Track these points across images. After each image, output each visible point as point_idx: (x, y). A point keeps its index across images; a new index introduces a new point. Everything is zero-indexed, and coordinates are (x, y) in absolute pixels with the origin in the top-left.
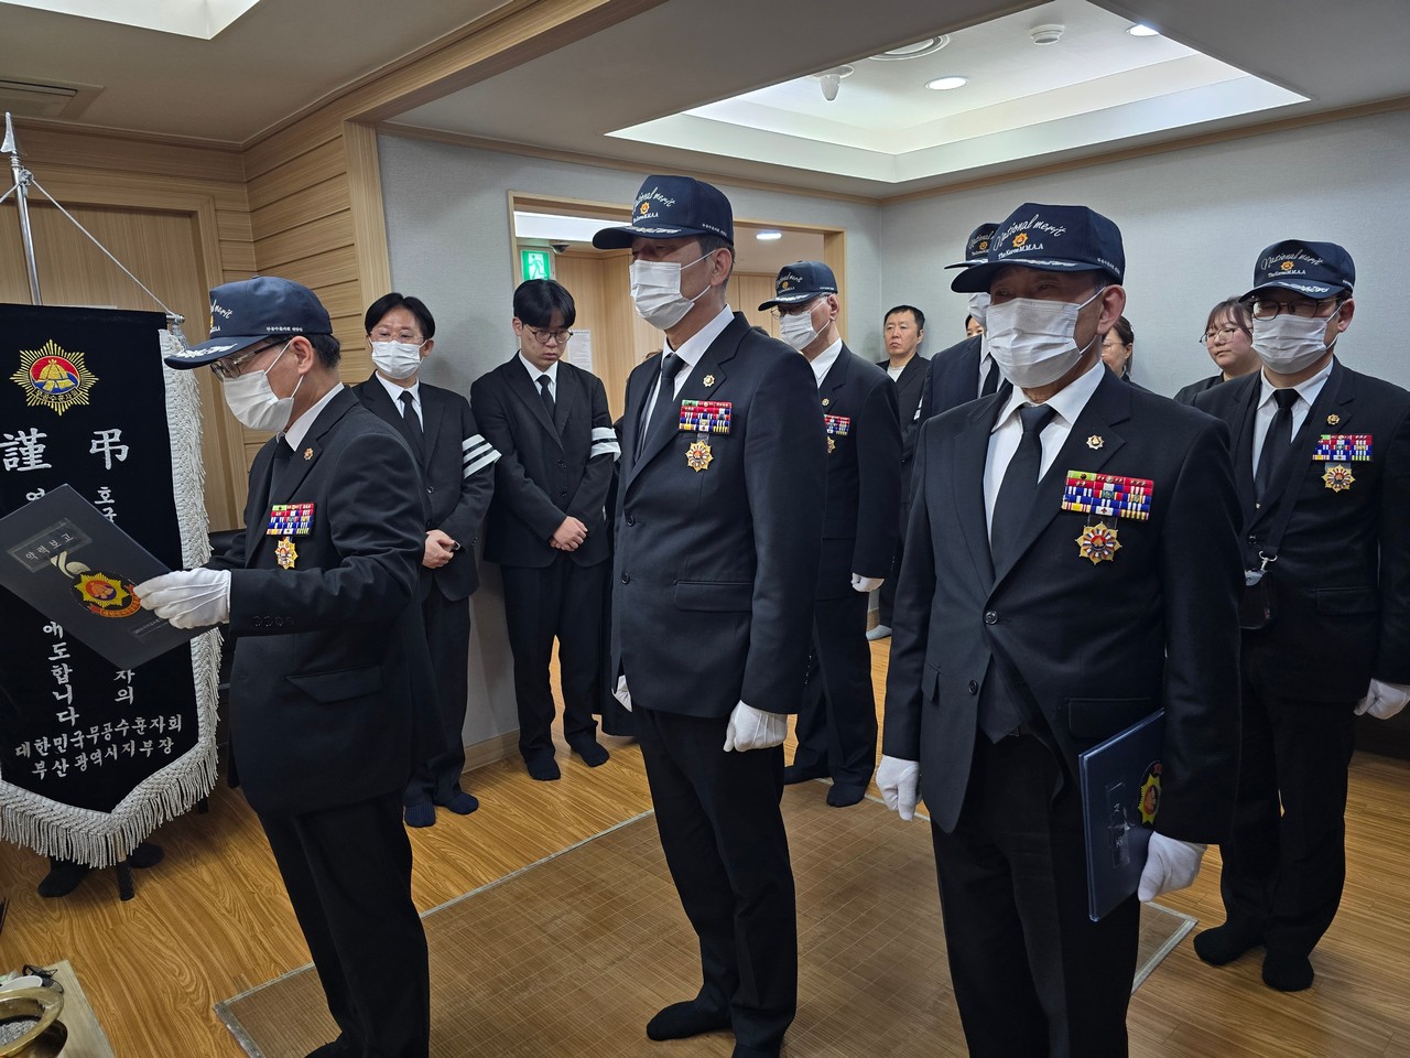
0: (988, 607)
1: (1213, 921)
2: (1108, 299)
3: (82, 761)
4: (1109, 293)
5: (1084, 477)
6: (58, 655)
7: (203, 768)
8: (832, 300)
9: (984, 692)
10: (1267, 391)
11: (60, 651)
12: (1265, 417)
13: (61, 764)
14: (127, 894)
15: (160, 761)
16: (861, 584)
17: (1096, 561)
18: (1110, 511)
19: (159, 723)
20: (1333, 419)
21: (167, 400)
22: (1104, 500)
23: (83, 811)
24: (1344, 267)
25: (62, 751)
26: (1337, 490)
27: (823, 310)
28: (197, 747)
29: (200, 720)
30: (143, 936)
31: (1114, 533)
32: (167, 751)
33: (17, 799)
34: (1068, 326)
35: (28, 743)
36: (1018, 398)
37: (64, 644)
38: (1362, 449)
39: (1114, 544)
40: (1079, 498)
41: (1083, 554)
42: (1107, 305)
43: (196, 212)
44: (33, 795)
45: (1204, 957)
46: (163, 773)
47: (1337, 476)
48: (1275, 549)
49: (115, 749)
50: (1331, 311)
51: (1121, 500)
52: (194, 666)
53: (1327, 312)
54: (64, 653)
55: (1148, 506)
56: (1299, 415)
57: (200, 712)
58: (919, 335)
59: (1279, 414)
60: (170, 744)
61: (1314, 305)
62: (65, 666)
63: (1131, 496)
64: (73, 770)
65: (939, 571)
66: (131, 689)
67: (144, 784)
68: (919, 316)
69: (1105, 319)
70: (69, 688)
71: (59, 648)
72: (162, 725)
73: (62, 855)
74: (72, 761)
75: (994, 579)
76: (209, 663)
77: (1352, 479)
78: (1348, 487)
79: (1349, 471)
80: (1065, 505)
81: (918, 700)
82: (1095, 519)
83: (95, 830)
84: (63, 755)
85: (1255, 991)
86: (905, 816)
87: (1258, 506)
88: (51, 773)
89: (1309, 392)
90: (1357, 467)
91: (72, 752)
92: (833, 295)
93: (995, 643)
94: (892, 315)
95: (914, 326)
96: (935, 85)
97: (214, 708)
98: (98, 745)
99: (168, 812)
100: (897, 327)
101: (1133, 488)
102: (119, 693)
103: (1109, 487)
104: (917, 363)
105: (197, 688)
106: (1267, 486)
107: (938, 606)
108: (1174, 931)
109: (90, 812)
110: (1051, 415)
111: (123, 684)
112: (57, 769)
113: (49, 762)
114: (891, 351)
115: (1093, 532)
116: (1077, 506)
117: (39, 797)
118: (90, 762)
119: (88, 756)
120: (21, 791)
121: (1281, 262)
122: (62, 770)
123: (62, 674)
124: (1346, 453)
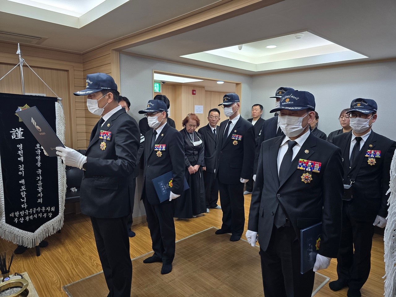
0: (278, 193)
2: (311, 115)
3: (27, 218)
4: (311, 113)
5: (303, 161)
6: (23, 189)
7: (60, 222)
8: (238, 104)
9: (276, 215)
10: (353, 137)
11: (23, 188)
12: (353, 144)
13: (22, 219)
14: (38, 255)
15: (48, 219)
16: (243, 181)
17: (306, 183)
18: (310, 170)
19: (48, 209)
20: (371, 146)
21: (56, 121)
22: (308, 167)
23: (27, 232)
24: (374, 106)
25: (22, 215)
26: (371, 165)
27: (236, 107)
28: (58, 216)
29: (60, 208)
30: (43, 266)
31: (311, 176)
32: (50, 217)
33: (9, 228)
34: (300, 123)
35: (13, 213)
36: (287, 139)
37: (25, 186)
38: (378, 154)
39: (311, 178)
40: (302, 166)
41: (302, 180)
42: (310, 116)
43: (69, 70)
44: (14, 227)
46: (49, 222)
47: (371, 161)
48: (355, 179)
49: (36, 215)
50: (371, 117)
51: (313, 167)
52: (59, 193)
53: (369, 117)
54: (24, 189)
55: (320, 169)
56: (362, 144)
57: (60, 206)
58: (261, 112)
59: (356, 143)
60: (51, 214)
61: (366, 116)
62: (24, 192)
63: (315, 166)
64: (25, 221)
65: (265, 182)
66: (41, 199)
67: (44, 225)
68: (261, 107)
69: (310, 120)
70: (25, 198)
71: (23, 187)
72: (49, 209)
73: (21, 244)
74: (25, 218)
75: (279, 185)
76: (63, 193)
77: (375, 162)
78: (374, 164)
79: (375, 160)
80: (298, 168)
81: (258, 215)
82: (306, 172)
83: (30, 237)
84: (22, 217)
86: (253, 245)
87: (350, 168)
88: (19, 221)
89: (365, 138)
90: (377, 159)
91: (25, 216)
92: (238, 103)
93: (280, 202)
94: (254, 107)
95: (260, 110)
96: (268, 47)
97: (64, 205)
98: (32, 214)
99: (49, 233)
100: (255, 110)
101: (316, 164)
102: (38, 200)
103: (310, 164)
104: (260, 121)
105: (59, 199)
106: (353, 162)
107: (264, 191)
108: (324, 281)
109: (29, 232)
110: (296, 144)
111: (40, 198)
112: (21, 220)
113: (19, 218)
114: (253, 116)
115: (305, 175)
116: (301, 168)
117: (15, 228)
118: (29, 219)
119: (29, 217)
120: (10, 226)
121: (357, 104)
122: (22, 221)
123: (23, 194)
124: (374, 155)
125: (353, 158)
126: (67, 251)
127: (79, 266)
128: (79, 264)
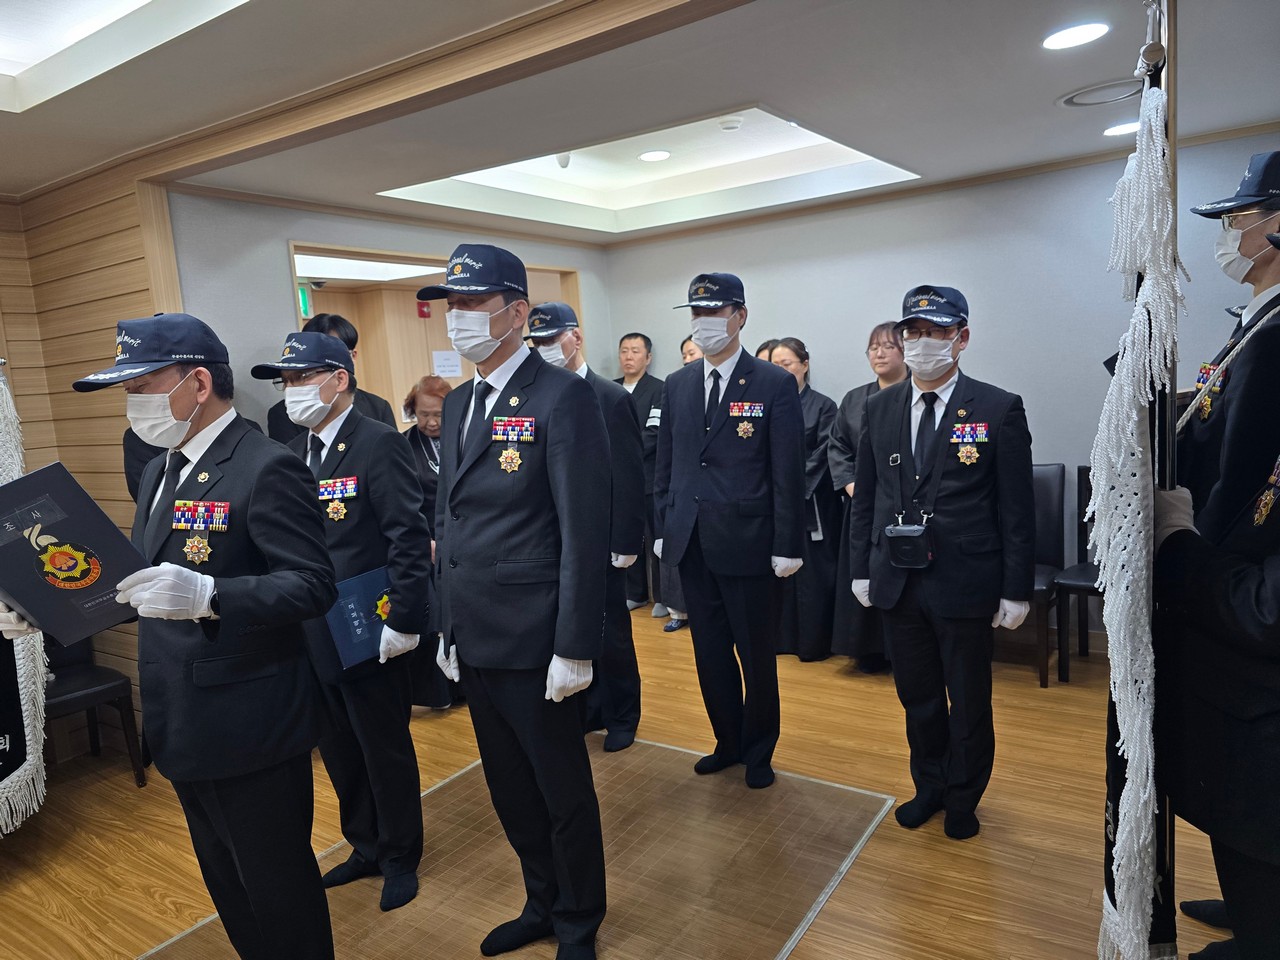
1: (907, 797)
7: (31, 785)
8: (576, 332)
10: (916, 395)
12: (917, 413)
20: (962, 413)
24: (960, 304)
26: (968, 463)
27: (570, 341)
28: (26, 765)
29: (27, 738)
38: (982, 433)
45: (903, 823)
47: (968, 454)
48: (932, 508)
50: (955, 336)
56: (939, 412)
58: (647, 357)
59: (926, 409)
61: (943, 331)
68: (647, 341)
77: (978, 455)
78: (975, 461)
79: (975, 449)
85: (942, 843)
87: (917, 477)
89: (945, 395)
90: (979, 446)
92: (576, 329)
94: (626, 341)
95: (644, 351)
96: (647, 157)
97: (41, 726)
100: (630, 352)
104: (649, 381)
106: (922, 463)
108: (881, 808)
114: (624, 371)
121: (919, 301)
124: (972, 436)
125: (922, 451)
126: (55, 886)
127: (111, 924)
128: (109, 917)
